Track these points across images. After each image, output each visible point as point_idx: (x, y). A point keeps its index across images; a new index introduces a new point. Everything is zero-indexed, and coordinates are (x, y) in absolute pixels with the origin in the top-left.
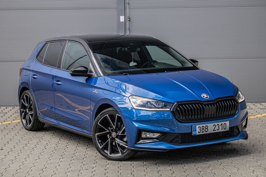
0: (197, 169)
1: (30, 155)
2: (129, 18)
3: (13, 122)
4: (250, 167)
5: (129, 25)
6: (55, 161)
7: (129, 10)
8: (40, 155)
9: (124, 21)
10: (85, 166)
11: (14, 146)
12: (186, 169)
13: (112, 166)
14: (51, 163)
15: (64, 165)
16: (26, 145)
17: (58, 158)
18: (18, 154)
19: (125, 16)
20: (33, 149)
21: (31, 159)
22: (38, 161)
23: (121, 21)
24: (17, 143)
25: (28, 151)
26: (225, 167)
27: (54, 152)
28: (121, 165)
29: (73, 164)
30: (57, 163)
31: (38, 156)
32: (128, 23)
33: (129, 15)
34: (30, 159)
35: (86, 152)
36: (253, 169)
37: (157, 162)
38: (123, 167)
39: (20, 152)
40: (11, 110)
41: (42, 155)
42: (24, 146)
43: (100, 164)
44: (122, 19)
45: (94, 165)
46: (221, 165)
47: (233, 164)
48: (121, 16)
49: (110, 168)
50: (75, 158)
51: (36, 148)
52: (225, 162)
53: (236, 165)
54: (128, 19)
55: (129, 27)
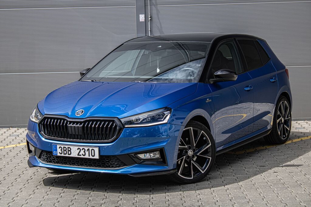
0: (233, 205)
1: (24, 188)
2: (150, 17)
3: (6, 147)
4: (301, 202)
5: (150, 25)
6: (53, 196)
7: (150, 7)
8: (36, 188)
9: (144, 21)
10: (92, 202)
11: (4, 178)
12: (219, 205)
13: (125, 201)
14: (48, 199)
15: (64, 201)
16: (19, 176)
17: (59, 193)
18: (8, 188)
19: (145, 15)
20: (27, 181)
21: (24, 194)
22: (33, 196)
23: (140, 21)
24: (8, 174)
25: (21, 184)
26: (269, 202)
28: (137, 201)
29: (77, 200)
30: (56, 199)
31: (32, 191)
32: (149, 23)
33: (150, 14)
34: (22, 194)
36: (304, 205)
37: (183, 197)
38: (139, 203)
39: (11, 185)
40: (5, 132)
41: (38, 188)
42: (16, 177)
43: (111, 200)
44: (142, 18)
45: (103, 201)
46: (264, 199)
47: (280, 198)
48: (140, 15)
49: (122, 204)
50: (79, 193)
51: (31, 180)
52: (269, 196)
53: (283, 200)
54: (150, 19)
55: (150, 28)
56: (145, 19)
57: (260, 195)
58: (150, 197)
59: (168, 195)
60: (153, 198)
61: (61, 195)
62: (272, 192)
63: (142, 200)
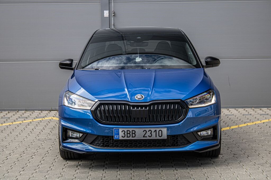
2: (114, 13)
5: (114, 20)
7: (113, 4)
9: (108, 16)
17: (18, 171)
19: (109, 11)
23: (105, 16)
27: (16, 164)
32: (113, 19)
33: (114, 10)
35: (53, 163)
44: (106, 14)
47: (222, 178)
48: (105, 11)
52: (212, 176)
54: (113, 14)
55: (114, 23)
56: (109, 15)
57: (205, 175)
58: (103, 176)
59: (120, 174)
60: (105, 177)
61: (20, 173)
62: (216, 172)
63: (94, 178)
